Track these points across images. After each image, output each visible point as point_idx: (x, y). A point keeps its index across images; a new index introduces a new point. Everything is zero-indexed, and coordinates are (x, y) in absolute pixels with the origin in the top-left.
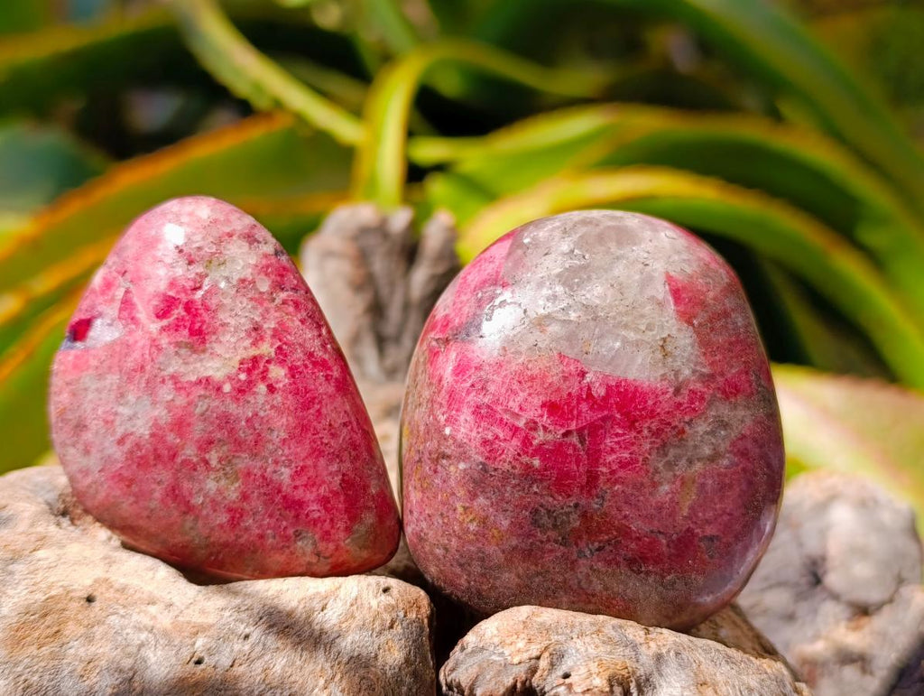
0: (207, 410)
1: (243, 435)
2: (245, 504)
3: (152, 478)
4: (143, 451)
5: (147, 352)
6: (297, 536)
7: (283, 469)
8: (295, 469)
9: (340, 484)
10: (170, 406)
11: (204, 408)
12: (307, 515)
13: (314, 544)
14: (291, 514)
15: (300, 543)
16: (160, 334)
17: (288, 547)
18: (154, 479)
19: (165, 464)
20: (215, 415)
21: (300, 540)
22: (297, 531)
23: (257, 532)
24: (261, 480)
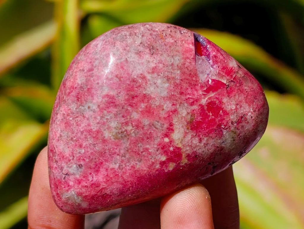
0: (156, 128)
1: (139, 145)
2: (101, 140)
3: (121, 91)
4: (136, 89)
5: (191, 97)
6: (79, 165)
7: (118, 165)
8: (117, 171)
9: (106, 194)
10: (160, 107)
11: (157, 126)
12: (91, 174)
13: (74, 174)
14: (92, 165)
15: (75, 166)
16: (200, 105)
17: (73, 159)
18: (120, 93)
19: (128, 100)
20: (152, 131)
21: (76, 166)
22: (82, 166)
23: (84, 144)
24: (113, 152)
